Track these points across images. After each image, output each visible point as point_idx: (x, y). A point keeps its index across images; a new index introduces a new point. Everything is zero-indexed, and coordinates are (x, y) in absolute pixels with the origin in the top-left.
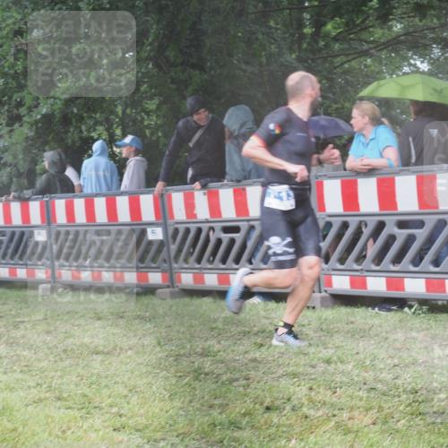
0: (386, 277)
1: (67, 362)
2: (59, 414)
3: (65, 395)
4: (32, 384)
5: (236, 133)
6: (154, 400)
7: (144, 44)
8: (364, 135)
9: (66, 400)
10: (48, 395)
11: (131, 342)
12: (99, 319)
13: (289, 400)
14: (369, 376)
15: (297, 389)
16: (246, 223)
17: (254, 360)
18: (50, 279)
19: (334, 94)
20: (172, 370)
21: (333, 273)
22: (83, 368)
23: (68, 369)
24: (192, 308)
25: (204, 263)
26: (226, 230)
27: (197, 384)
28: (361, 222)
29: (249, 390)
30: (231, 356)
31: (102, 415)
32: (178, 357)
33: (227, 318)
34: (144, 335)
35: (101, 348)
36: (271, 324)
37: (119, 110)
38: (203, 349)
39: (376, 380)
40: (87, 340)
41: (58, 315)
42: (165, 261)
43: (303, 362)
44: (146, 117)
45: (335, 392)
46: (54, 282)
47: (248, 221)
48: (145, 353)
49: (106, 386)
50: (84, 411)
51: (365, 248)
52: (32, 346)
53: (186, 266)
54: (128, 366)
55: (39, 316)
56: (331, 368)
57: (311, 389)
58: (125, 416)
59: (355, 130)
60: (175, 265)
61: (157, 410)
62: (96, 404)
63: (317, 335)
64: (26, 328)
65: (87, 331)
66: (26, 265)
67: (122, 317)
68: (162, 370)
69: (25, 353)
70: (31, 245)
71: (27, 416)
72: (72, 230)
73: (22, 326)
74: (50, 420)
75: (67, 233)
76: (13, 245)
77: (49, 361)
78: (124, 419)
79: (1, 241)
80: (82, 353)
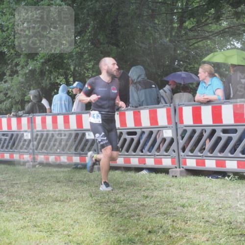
0: (216, 160)
1: (40, 206)
2: (35, 235)
3: (39, 224)
4: (21, 218)
5: (136, 81)
6: (88, 227)
7: (86, 32)
8: (205, 83)
9: (39, 227)
10: (29, 224)
11: (76, 195)
12: (59, 182)
13: (161, 227)
14: (205, 214)
15: (166, 221)
16: (140, 130)
17: (143, 205)
18: (32, 160)
19: (189, 60)
20: (98, 211)
21: (187, 157)
22: (49, 208)
23: (41, 210)
24: (110, 176)
26: (129, 134)
27: (111, 218)
28: (203, 130)
29: (139, 222)
30: (130, 203)
31: (59, 235)
32: (101, 203)
33: (128, 182)
34: (83, 191)
35: (59, 198)
36: (152, 185)
37: (72, 68)
38: (115, 199)
39: (210, 216)
40: (51, 194)
41: (36, 180)
42: (95, 150)
43: (169, 207)
44: (86, 72)
45: (187, 223)
46: (34, 162)
47: (141, 129)
48: (83, 201)
49: (61, 219)
50: (49, 233)
51: (204, 144)
52: (21, 197)
54: (74, 208)
55: (26, 181)
56: (185, 210)
57: (173, 221)
59: (200, 80)
61: (89, 233)
62: (56, 229)
63: (178, 191)
64: (18, 187)
65: (52, 189)
66: (19, 152)
67: (71, 181)
68: (92, 210)
69: (17, 201)
70: (22, 141)
71: (18, 236)
72: (45, 133)
73: (16, 186)
74: (30, 238)
75: (42, 135)
77: (30, 205)
78: (70, 237)
79: (5, 140)
80: (48, 201)
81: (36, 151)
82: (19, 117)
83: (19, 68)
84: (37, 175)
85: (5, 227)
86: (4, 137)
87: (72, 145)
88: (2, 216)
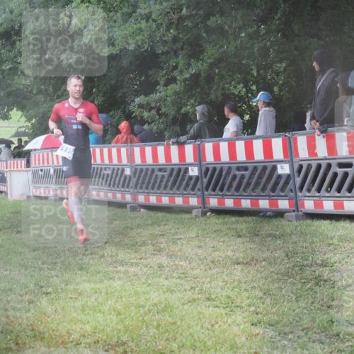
1: (214, 271)
2: (208, 311)
3: (213, 297)
4: (188, 287)
6: (284, 301)
7: (274, 19)
9: (214, 301)
10: (199, 296)
11: (265, 255)
12: (239, 236)
18: (201, 205)
20: (298, 278)
22: (227, 275)
23: (215, 276)
24: (313, 228)
25: (323, 192)
26: (341, 165)
27: (317, 289)
31: (243, 312)
32: (302, 267)
33: (341, 236)
34: (275, 250)
35: (241, 260)
37: (255, 72)
38: (323, 261)
40: (229, 253)
41: (207, 234)
42: (291, 191)
44: (276, 77)
46: (204, 208)
48: (276, 264)
50: (228, 309)
52: (187, 257)
53: (309, 194)
54: (263, 274)
55: (193, 234)
58: (261, 313)
60: (299, 194)
61: (286, 310)
62: (238, 304)
65: (230, 246)
67: (257, 235)
68: (290, 277)
69: (182, 263)
70: (186, 178)
71: (184, 313)
72: (218, 167)
73: (179, 242)
74: (202, 316)
75: (215, 169)
76: (172, 179)
77: (201, 269)
78: (260, 316)
79: (163, 177)
80: (226, 264)
81: (206, 193)
83: (176, 73)
84: (208, 226)
85: (165, 299)
86: (160, 174)
87: (257, 184)
88: (161, 284)
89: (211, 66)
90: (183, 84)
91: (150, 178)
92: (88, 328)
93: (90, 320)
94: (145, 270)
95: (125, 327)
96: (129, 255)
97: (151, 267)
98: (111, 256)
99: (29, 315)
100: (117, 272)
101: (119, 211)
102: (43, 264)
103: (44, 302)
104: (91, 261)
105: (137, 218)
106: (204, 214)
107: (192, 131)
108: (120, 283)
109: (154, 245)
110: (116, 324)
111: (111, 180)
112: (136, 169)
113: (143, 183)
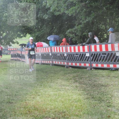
3: (94, 97)
4: (86, 94)
10: (90, 97)
11: (112, 83)
12: (103, 77)
18: (90, 66)
22: (99, 90)
23: (95, 90)
31: (104, 102)
34: (115, 81)
35: (104, 85)
40: (100, 82)
41: (92, 76)
50: (99, 101)
52: (85, 84)
54: (111, 90)
55: (87, 76)
62: (103, 100)
64: (84, 79)
65: (100, 80)
66: (84, 62)
67: (109, 76)
69: (84, 86)
70: (85, 57)
71: (85, 102)
72: (96, 53)
73: (83, 79)
74: (91, 103)
75: (95, 54)
76: (80, 57)
77: (90, 88)
78: (110, 104)
79: (77, 57)
80: (99, 86)
81: (92, 62)
82: (83, 46)
84: (92, 73)
85: (78, 98)
86: (76, 56)
87: (109, 59)
88: (77, 93)
89: (93, 19)
90: (84, 25)
91: (73, 57)
92: (52, 107)
93: (53, 104)
94: (71, 88)
95: (65, 107)
96: (66, 83)
97: (73, 87)
98: (60, 83)
99: (33, 102)
100: (62, 88)
101: (62, 68)
102: (37, 85)
103: (38, 98)
104: (53, 85)
105: (68, 70)
106: (91, 69)
107: (87, 41)
108: (63, 92)
109: (74, 80)
110: (62, 106)
111: (60, 58)
112: (68, 54)
113: (71, 59)
